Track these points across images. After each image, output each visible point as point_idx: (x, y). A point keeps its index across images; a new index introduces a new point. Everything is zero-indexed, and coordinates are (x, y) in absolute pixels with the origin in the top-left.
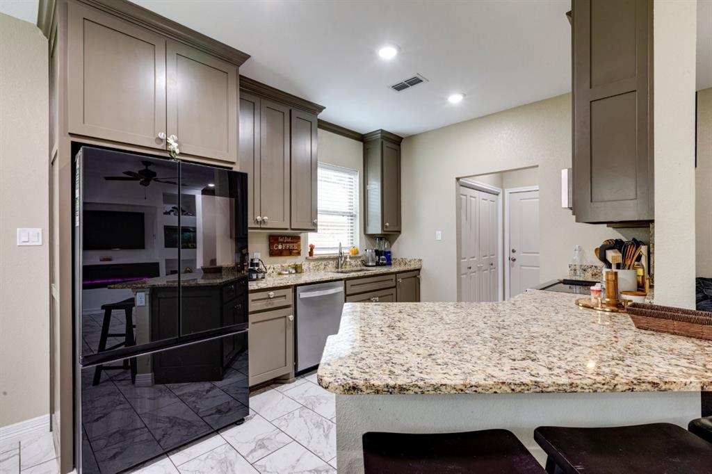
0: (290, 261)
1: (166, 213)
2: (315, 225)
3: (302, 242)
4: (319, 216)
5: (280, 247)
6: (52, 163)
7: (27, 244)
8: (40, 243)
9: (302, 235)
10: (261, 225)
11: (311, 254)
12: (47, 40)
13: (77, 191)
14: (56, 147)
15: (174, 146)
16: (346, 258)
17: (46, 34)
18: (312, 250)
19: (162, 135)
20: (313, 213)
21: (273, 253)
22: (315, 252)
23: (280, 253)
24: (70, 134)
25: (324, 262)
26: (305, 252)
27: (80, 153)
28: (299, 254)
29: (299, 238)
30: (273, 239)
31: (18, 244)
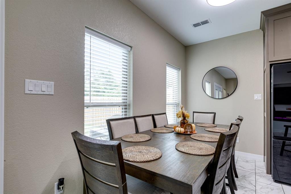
6: (265, 72)
7: (257, 99)
8: (261, 99)
12: (263, 32)
13: (272, 80)
14: (265, 67)
17: (262, 30)
24: (269, 62)
27: (273, 67)
31: (255, 99)
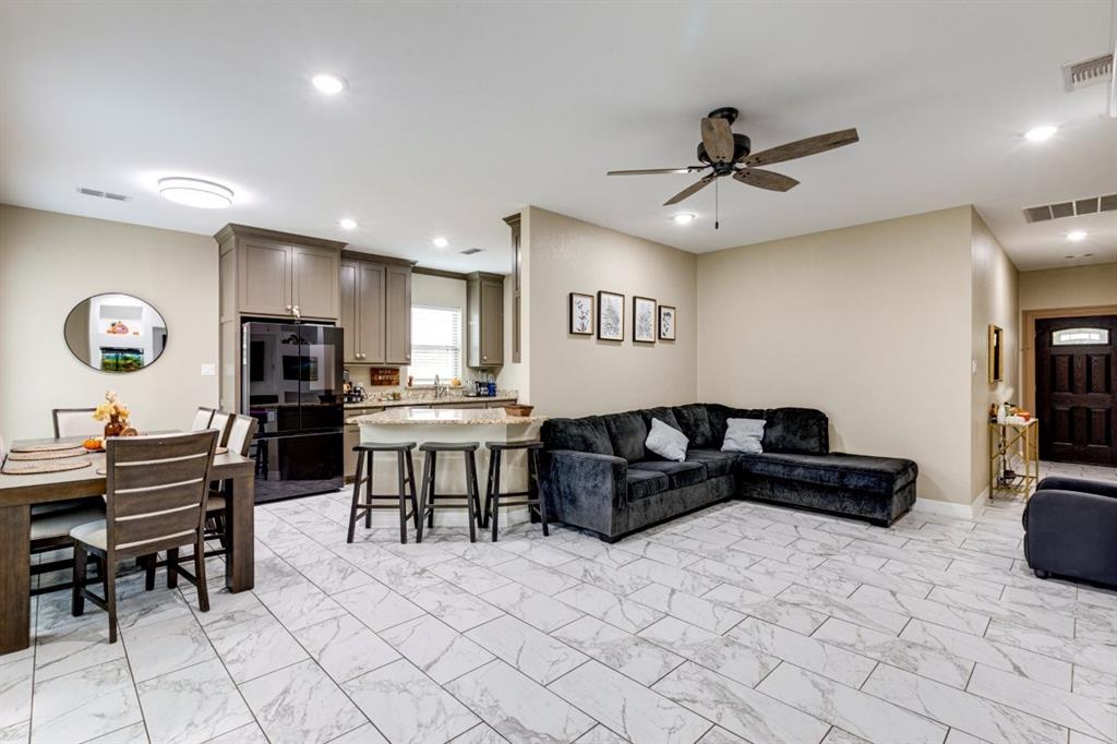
0: (390, 390)
1: (285, 342)
2: (409, 360)
3: (401, 373)
4: (413, 351)
5: (380, 378)
6: (222, 324)
7: (207, 374)
8: (214, 374)
9: (401, 368)
10: (360, 362)
11: (410, 384)
12: (217, 244)
13: (245, 345)
14: (230, 318)
15: (296, 312)
16: (445, 389)
18: (411, 381)
19: (289, 307)
20: (407, 349)
21: (374, 383)
22: (414, 383)
23: (380, 383)
24: (241, 313)
25: (423, 392)
26: (404, 382)
28: (398, 384)
29: (398, 370)
30: (375, 371)
31: (202, 374)
